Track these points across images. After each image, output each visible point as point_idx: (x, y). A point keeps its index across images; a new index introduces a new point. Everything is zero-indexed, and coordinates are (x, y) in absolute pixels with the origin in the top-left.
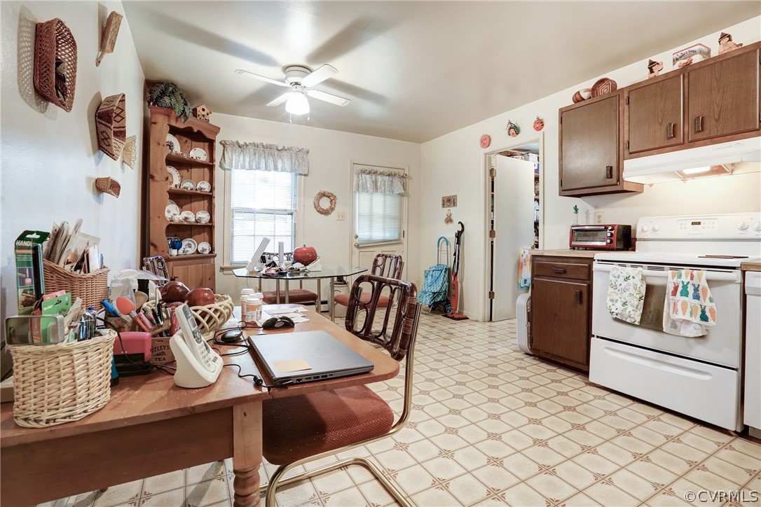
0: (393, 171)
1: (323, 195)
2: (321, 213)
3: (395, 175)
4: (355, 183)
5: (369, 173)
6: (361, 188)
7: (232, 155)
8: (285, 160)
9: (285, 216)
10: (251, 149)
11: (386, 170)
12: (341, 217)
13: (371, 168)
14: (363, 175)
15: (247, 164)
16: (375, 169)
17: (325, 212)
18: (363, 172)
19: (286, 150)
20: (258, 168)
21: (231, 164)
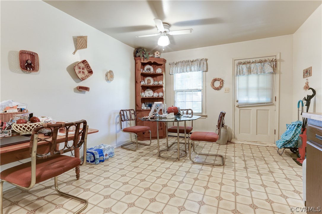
0: (263, 59)
1: (215, 80)
2: (215, 89)
3: (266, 61)
4: (236, 71)
5: (244, 63)
6: (240, 73)
7: (173, 68)
8: (195, 66)
9: (197, 92)
10: (180, 64)
11: (258, 60)
12: (228, 91)
13: (245, 60)
14: (241, 66)
15: (179, 71)
16: (249, 60)
17: (218, 89)
18: (240, 63)
19: (194, 61)
20: (183, 72)
21: (173, 72)
